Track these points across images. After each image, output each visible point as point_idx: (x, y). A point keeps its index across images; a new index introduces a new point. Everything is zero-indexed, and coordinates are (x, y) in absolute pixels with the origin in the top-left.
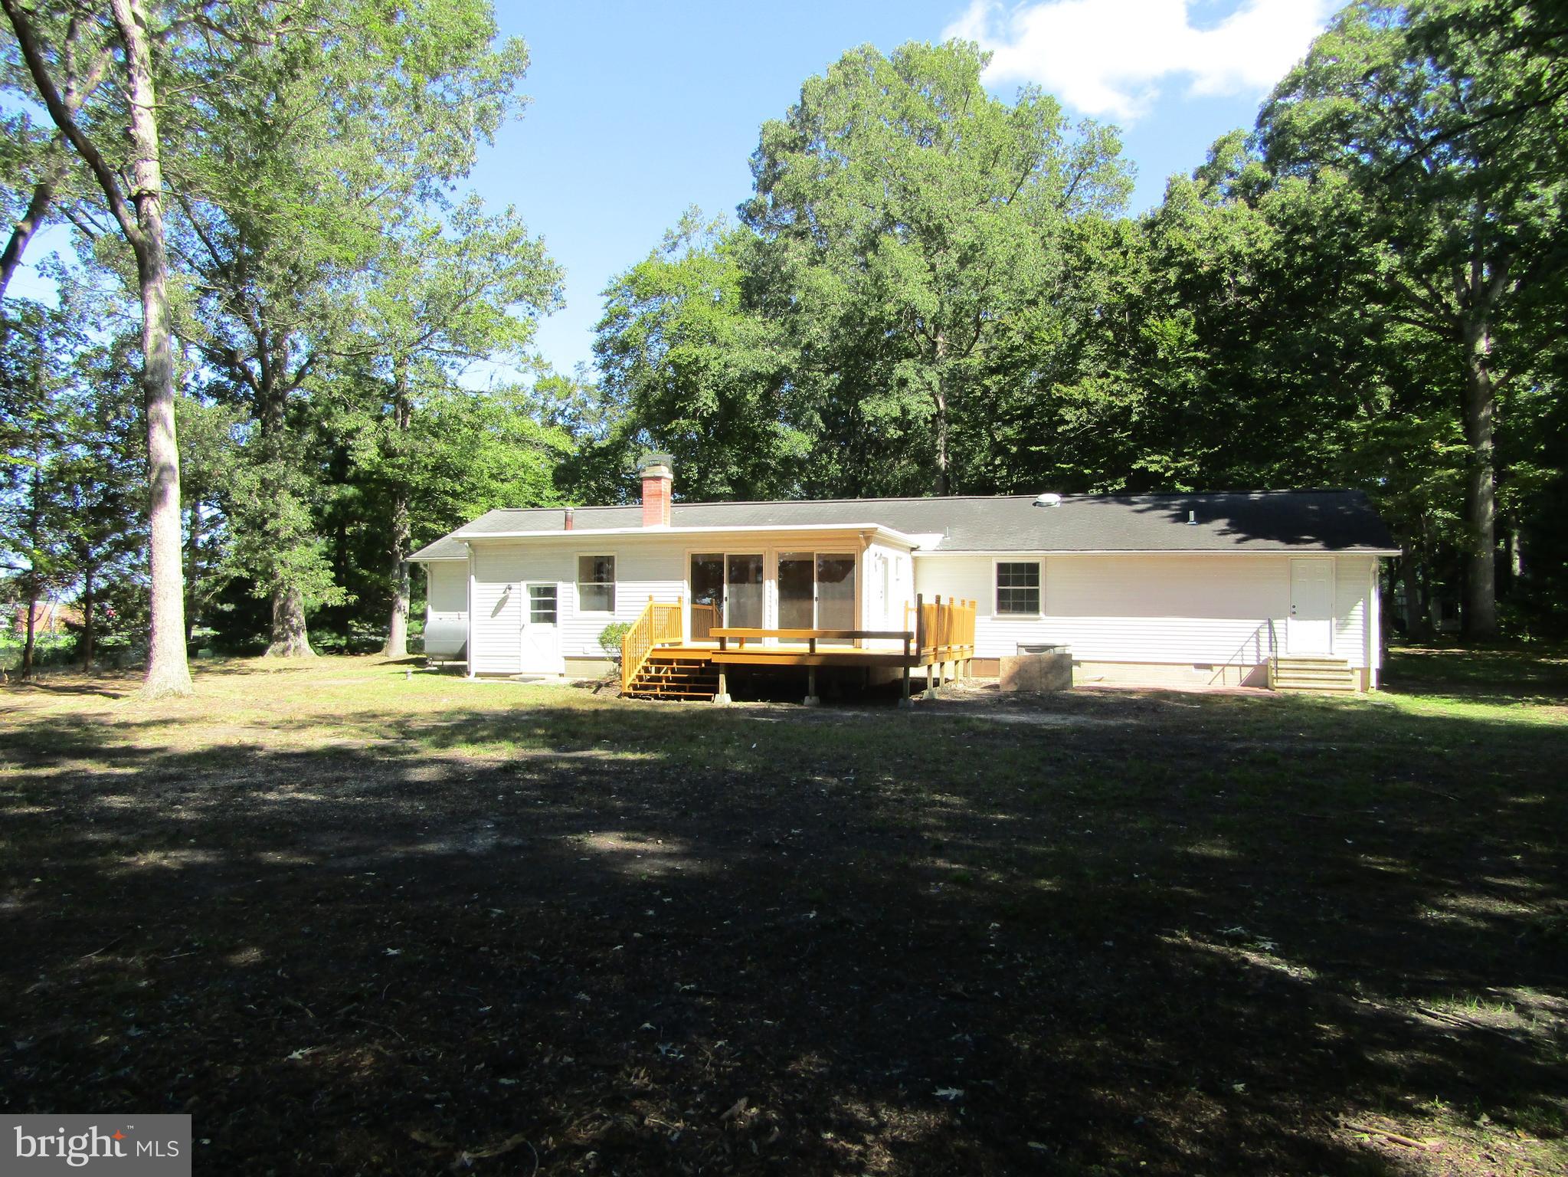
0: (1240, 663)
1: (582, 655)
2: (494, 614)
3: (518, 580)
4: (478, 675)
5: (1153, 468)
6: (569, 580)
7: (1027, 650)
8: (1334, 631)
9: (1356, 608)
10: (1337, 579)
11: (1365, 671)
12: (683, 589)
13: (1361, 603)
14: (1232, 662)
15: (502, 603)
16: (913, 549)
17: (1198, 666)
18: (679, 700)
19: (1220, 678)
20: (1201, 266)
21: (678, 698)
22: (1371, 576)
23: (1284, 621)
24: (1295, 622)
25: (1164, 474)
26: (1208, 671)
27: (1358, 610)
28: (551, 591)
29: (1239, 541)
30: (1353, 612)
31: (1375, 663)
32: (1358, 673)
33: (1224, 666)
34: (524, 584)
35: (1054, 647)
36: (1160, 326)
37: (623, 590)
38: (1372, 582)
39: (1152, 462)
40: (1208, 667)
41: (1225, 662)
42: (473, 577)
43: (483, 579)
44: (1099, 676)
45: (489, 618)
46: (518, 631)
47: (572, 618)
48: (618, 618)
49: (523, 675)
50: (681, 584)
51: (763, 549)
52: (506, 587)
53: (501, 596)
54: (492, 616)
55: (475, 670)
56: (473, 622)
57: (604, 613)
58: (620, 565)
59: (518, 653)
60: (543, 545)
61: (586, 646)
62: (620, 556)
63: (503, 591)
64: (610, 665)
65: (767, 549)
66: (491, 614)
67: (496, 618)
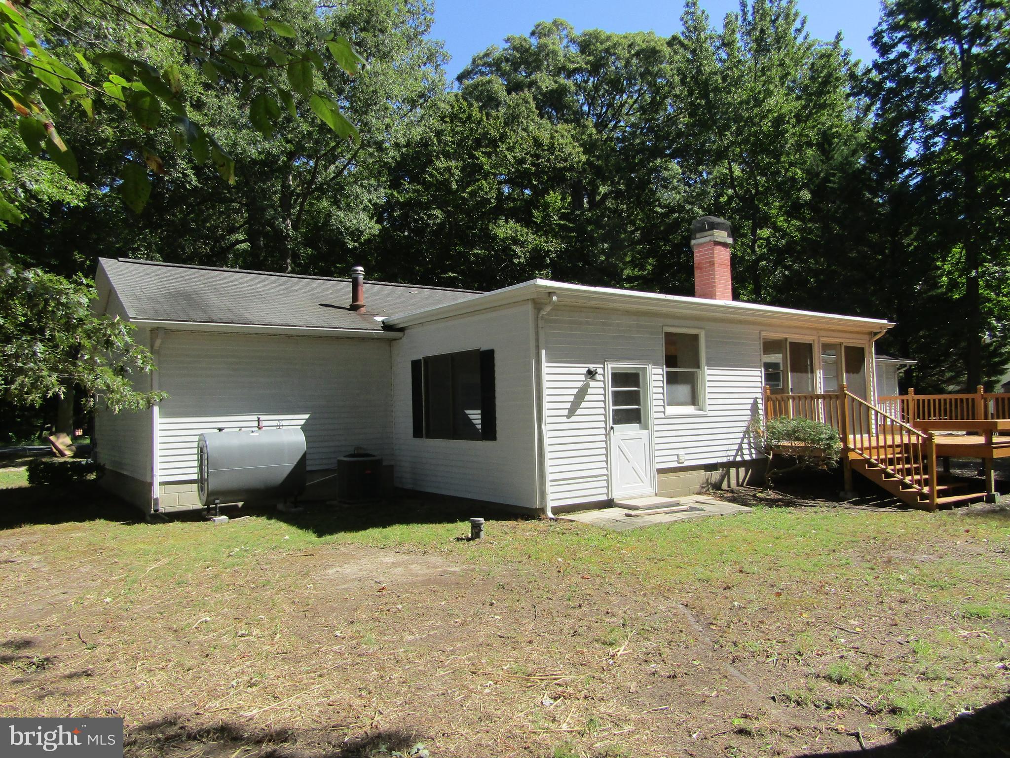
1: (675, 465)
2: (572, 412)
4: (557, 510)
6: (656, 364)
12: (756, 380)
15: (582, 393)
18: (968, 506)
21: (966, 503)
28: (637, 379)
37: (709, 378)
42: (543, 354)
43: (555, 357)
45: (565, 419)
46: (603, 438)
47: (662, 415)
48: (711, 413)
49: (616, 501)
50: (759, 373)
51: (811, 338)
52: (585, 371)
53: (580, 384)
54: (568, 417)
55: (550, 504)
56: (543, 427)
57: (690, 410)
58: (707, 347)
59: (605, 471)
60: (628, 313)
61: (681, 452)
62: (706, 336)
63: (583, 378)
64: (702, 475)
65: (815, 338)
66: (566, 412)
67: (573, 419)
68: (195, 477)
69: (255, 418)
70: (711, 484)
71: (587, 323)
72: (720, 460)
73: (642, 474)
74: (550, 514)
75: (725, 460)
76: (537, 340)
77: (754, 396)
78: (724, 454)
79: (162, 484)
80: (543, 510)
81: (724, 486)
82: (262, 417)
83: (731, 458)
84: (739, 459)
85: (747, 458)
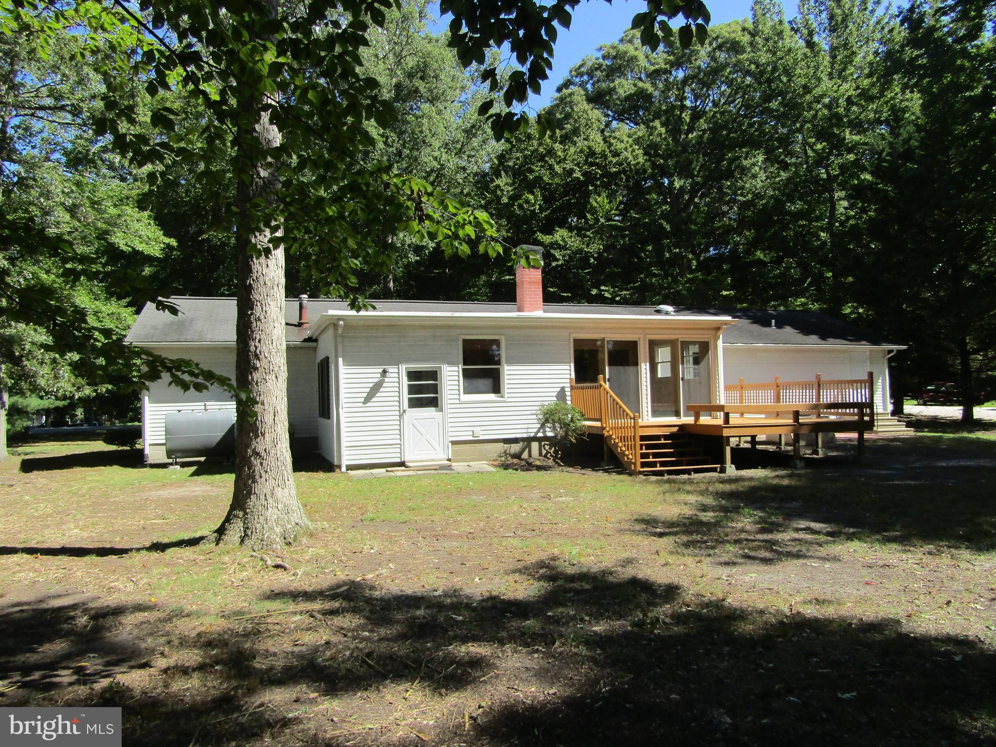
1: (471, 438)
2: (367, 399)
3: (397, 363)
4: (350, 468)
6: (451, 363)
10: (870, 363)
12: (565, 373)
13: (881, 378)
15: (377, 388)
18: (690, 474)
21: (688, 472)
22: (885, 362)
28: (433, 375)
30: (878, 384)
34: (404, 368)
37: (509, 373)
38: (886, 365)
42: (341, 360)
43: (351, 362)
45: (361, 405)
46: (398, 418)
47: (457, 401)
48: (509, 400)
49: (407, 464)
50: (568, 367)
51: (638, 336)
52: (381, 370)
53: (376, 380)
54: (364, 403)
55: (345, 462)
56: (340, 410)
57: (492, 397)
58: (506, 348)
59: (398, 441)
60: (423, 327)
61: (476, 429)
62: (506, 340)
63: (379, 375)
64: (501, 447)
65: (641, 336)
66: (363, 400)
67: (369, 404)
68: (164, 441)
69: (203, 404)
70: (510, 454)
71: (383, 337)
72: (518, 436)
73: (436, 445)
74: (344, 469)
75: (525, 435)
76: (336, 351)
77: (562, 385)
78: (524, 431)
79: (150, 445)
80: (339, 467)
81: (525, 455)
82: (208, 403)
83: (532, 435)
84: (540, 435)
85: (550, 434)
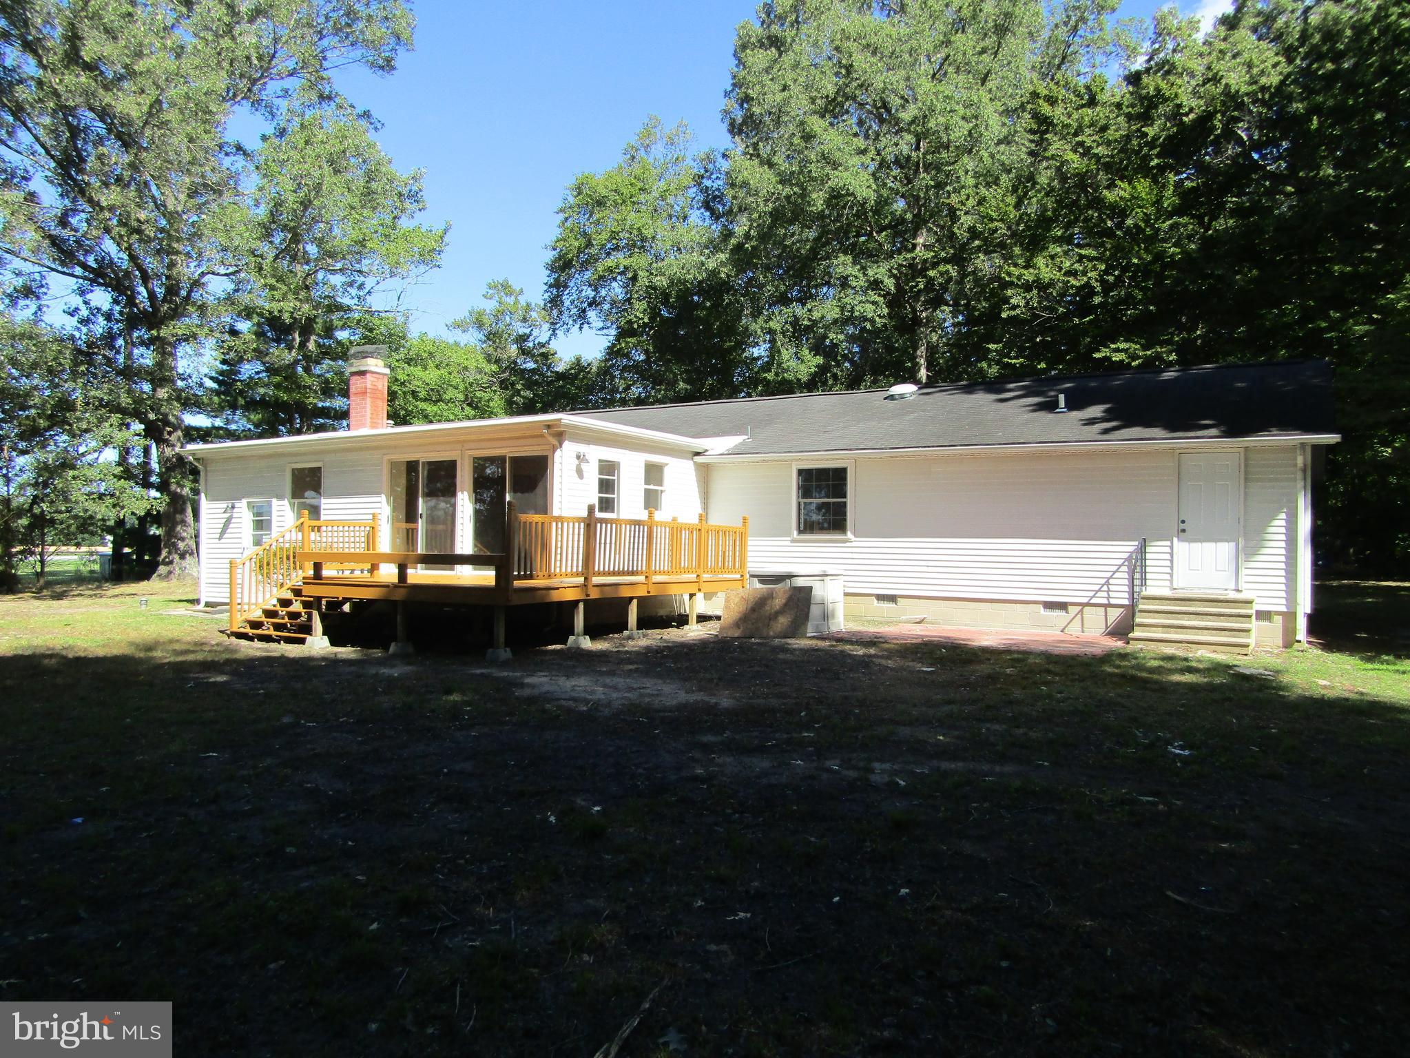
0: (1105, 601)
2: (221, 536)
3: (240, 498)
5: (1117, 357)
6: (279, 497)
7: (762, 582)
8: (1242, 557)
9: (1276, 523)
10: (1246, 479)
11: (1290, 616)
13: (1283, 516)
14: (1093, 601)
15: (227, 524)
16: (698, 454)
17: (1049, 605)
18: (279, 642)
19: (1077, 623)
20: (1187, 115)
21: (279, 640)
22: (1299, 475)
23: (1168, 543)
24: (1186, 545)
25: (1129, 364)
26: (1062, 613)
27: (1278, 525)
29: (1106, 431)
30: (1271, 530)
31: (1305, 604)
32: (1278, 620)
33: (1083, 605)
34: (244, 502)
35: (790, 576)
36: (1129, 189)
37: (328, 507)
38: (1300, 484)
39: (1117, 350)
40: (1063, 606)
41: (1085, 600)
42: (203, 495)
43: (212, 496)
44: (920, 617)
45: (217, 541)
51: (456, 453)
53: (227, 516)
54: (219, 539)
56: (204, 546)
58: (324, 477)
62: (325, 468)
65: (460, 453)
66: (218, 536)
67: (222, 540)
71: (233, 469)
